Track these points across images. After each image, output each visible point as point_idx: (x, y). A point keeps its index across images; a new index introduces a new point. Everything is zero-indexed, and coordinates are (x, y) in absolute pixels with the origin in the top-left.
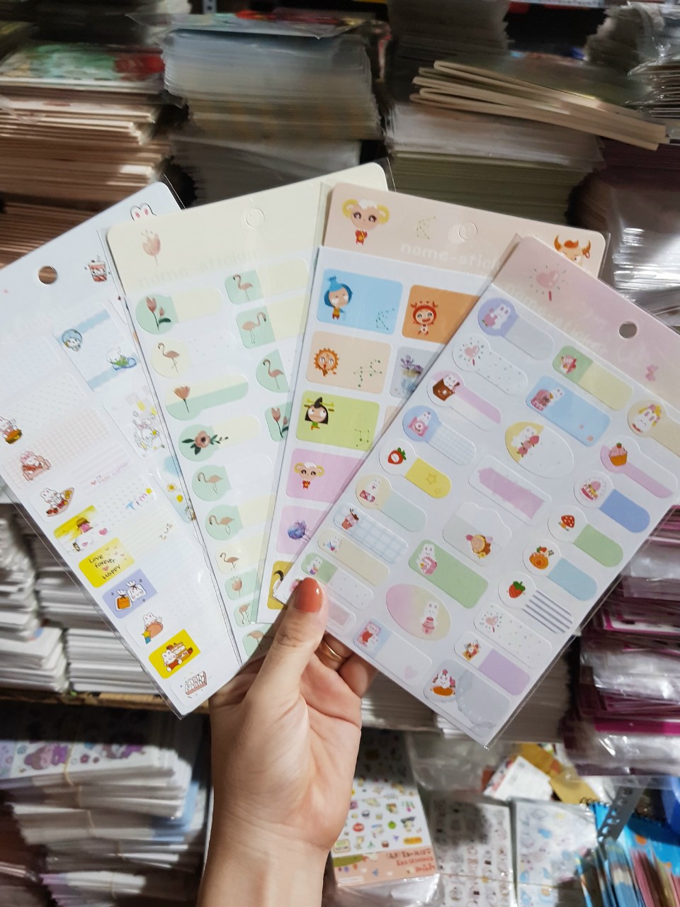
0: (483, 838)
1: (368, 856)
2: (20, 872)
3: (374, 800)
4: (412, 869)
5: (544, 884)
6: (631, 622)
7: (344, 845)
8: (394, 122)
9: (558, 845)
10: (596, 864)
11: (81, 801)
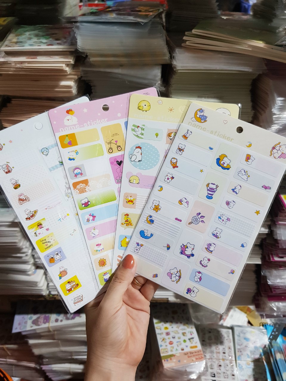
0: (222, 343)
1: (176, 354)
2: (32, 365)
3: (177, 331)
4: (194, 359)
5: (248, 360)
6: (282, 257)
7: (165, 351)
8: (176, 57)
9: (253, 344)
10: (269, 351)
11: (56, 337)
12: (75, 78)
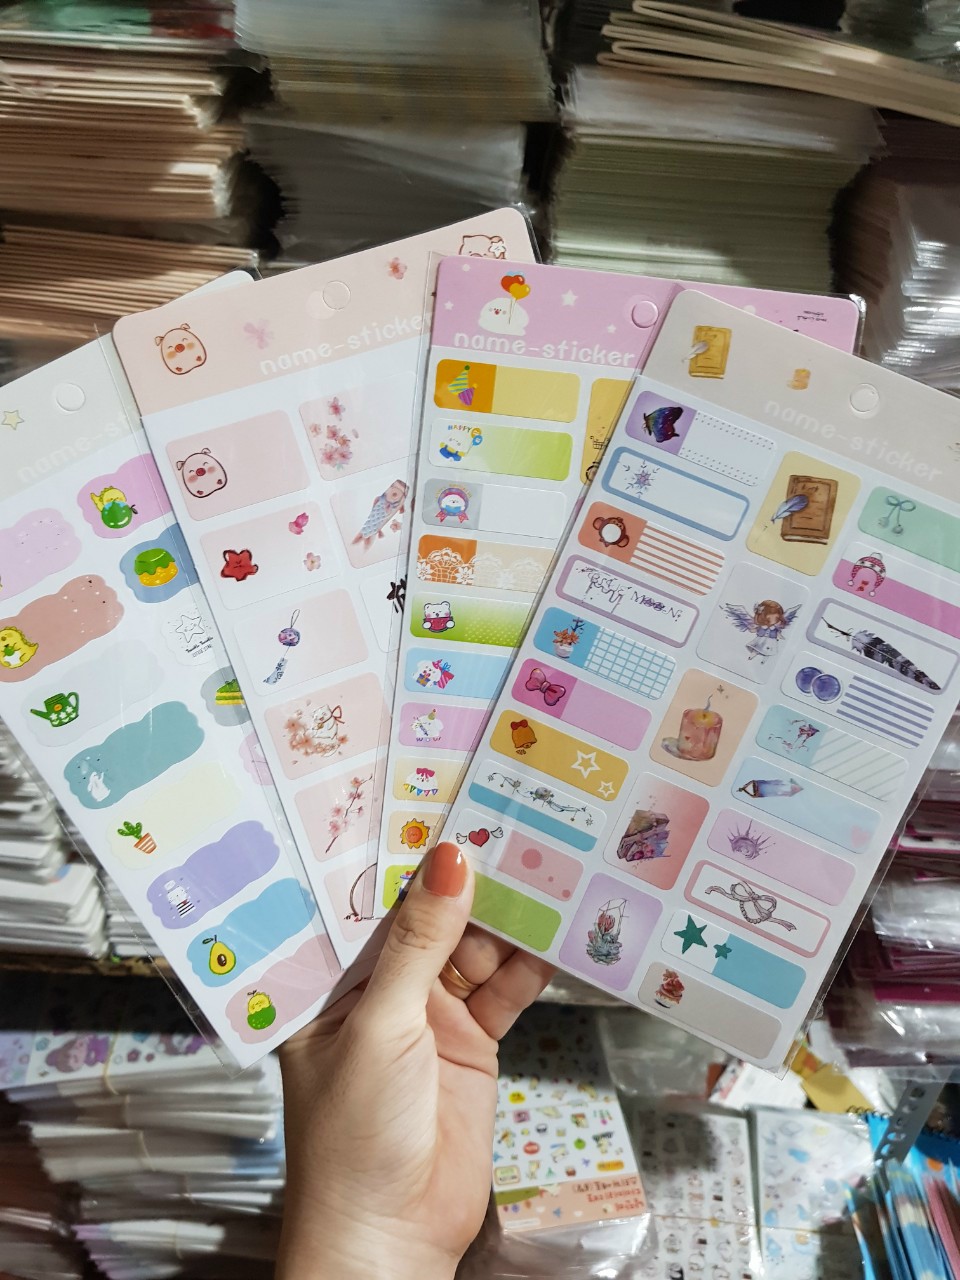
0: (710, 1163)
1: (546, 1188)
2: (42, 1222)
3: (554, 1108)
4: (611, 1208)
5: (798, 1227)
6: (928, 838)
7: (510, 1174)
8: (576, 91)
9: (819, 1172)
10: (875, 1197)
11: (129, 1118)
12: (224, 152)
